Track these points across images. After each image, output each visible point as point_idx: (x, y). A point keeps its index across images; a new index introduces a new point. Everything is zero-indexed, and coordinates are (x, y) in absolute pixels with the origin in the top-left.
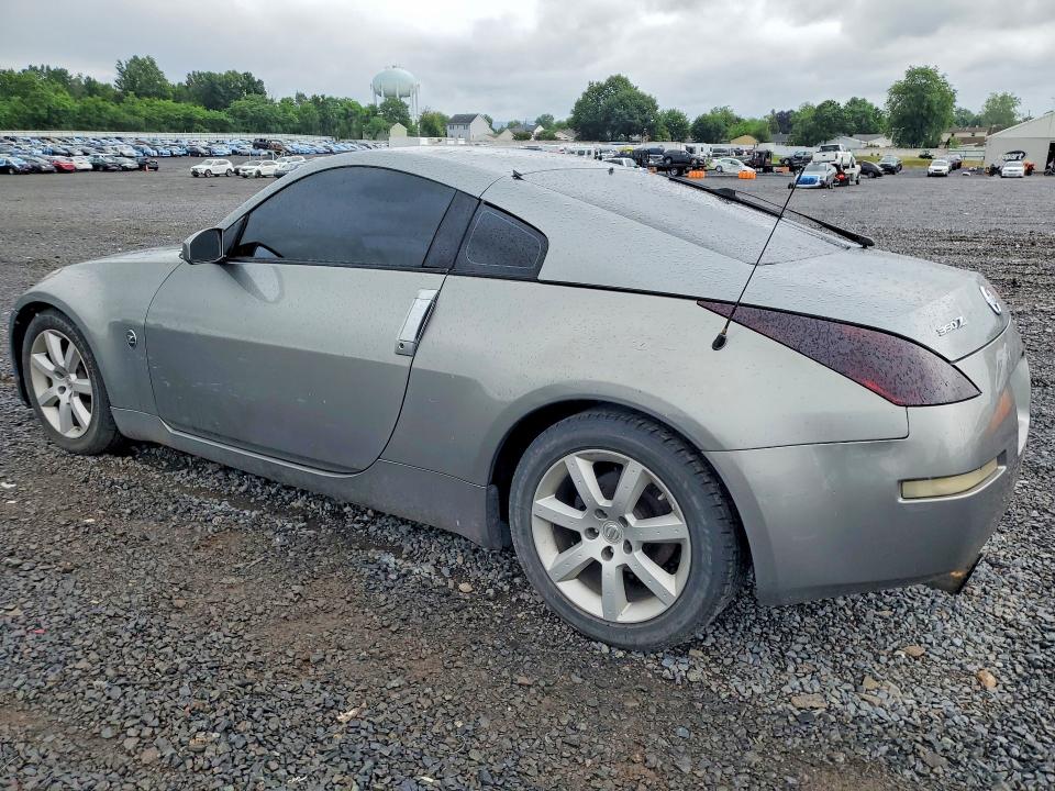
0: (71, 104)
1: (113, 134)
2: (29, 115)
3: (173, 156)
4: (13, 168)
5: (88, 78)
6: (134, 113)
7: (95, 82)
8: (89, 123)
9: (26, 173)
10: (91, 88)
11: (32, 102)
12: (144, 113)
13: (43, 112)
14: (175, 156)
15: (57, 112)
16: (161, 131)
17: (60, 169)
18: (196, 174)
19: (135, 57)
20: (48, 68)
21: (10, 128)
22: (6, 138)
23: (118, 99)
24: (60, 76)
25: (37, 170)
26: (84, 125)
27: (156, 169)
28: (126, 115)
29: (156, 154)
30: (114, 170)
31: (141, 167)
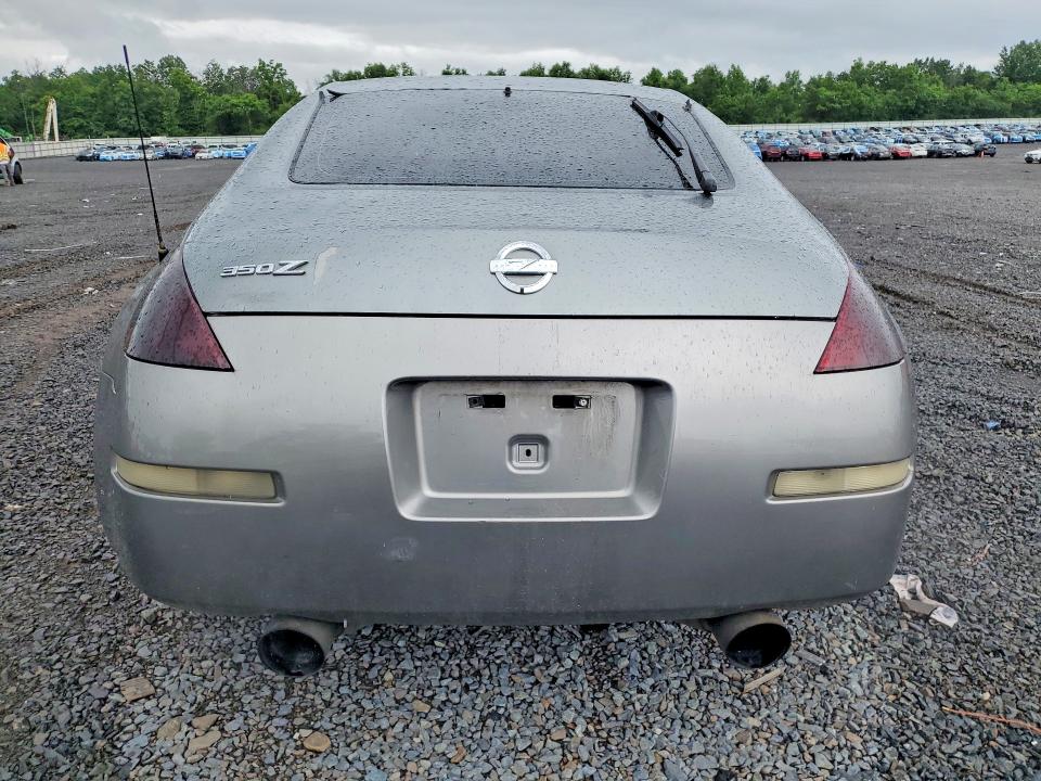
0: (940, 92)
1: (973, 122)
2: (898, 106)
3: (1024, 141)
4: (855, 155)
5: (969, 67)
6: (1002, 99)
7: (974, 70)
8: (952, 111)
9: (864, 159)
10: (970, 76)
11: (905, 94)
12: (1013, 98)
13: (912, 103)
14: (1028, 142)
15: (924, 103)
16: (1025, 117)
17: (896, 156)
18: (1029, 160)
19: (1023, 42)
20: (932, 60)
21: (878, 119)
22: (872, 128)
23: (992, 84)
24: (941, 68)
25: (875, 157)
26: (947, 114)
27: (992, 155)
28: (993, 101)
29: (1006, 139)
30: (947, 157)
31: (977, 153)
